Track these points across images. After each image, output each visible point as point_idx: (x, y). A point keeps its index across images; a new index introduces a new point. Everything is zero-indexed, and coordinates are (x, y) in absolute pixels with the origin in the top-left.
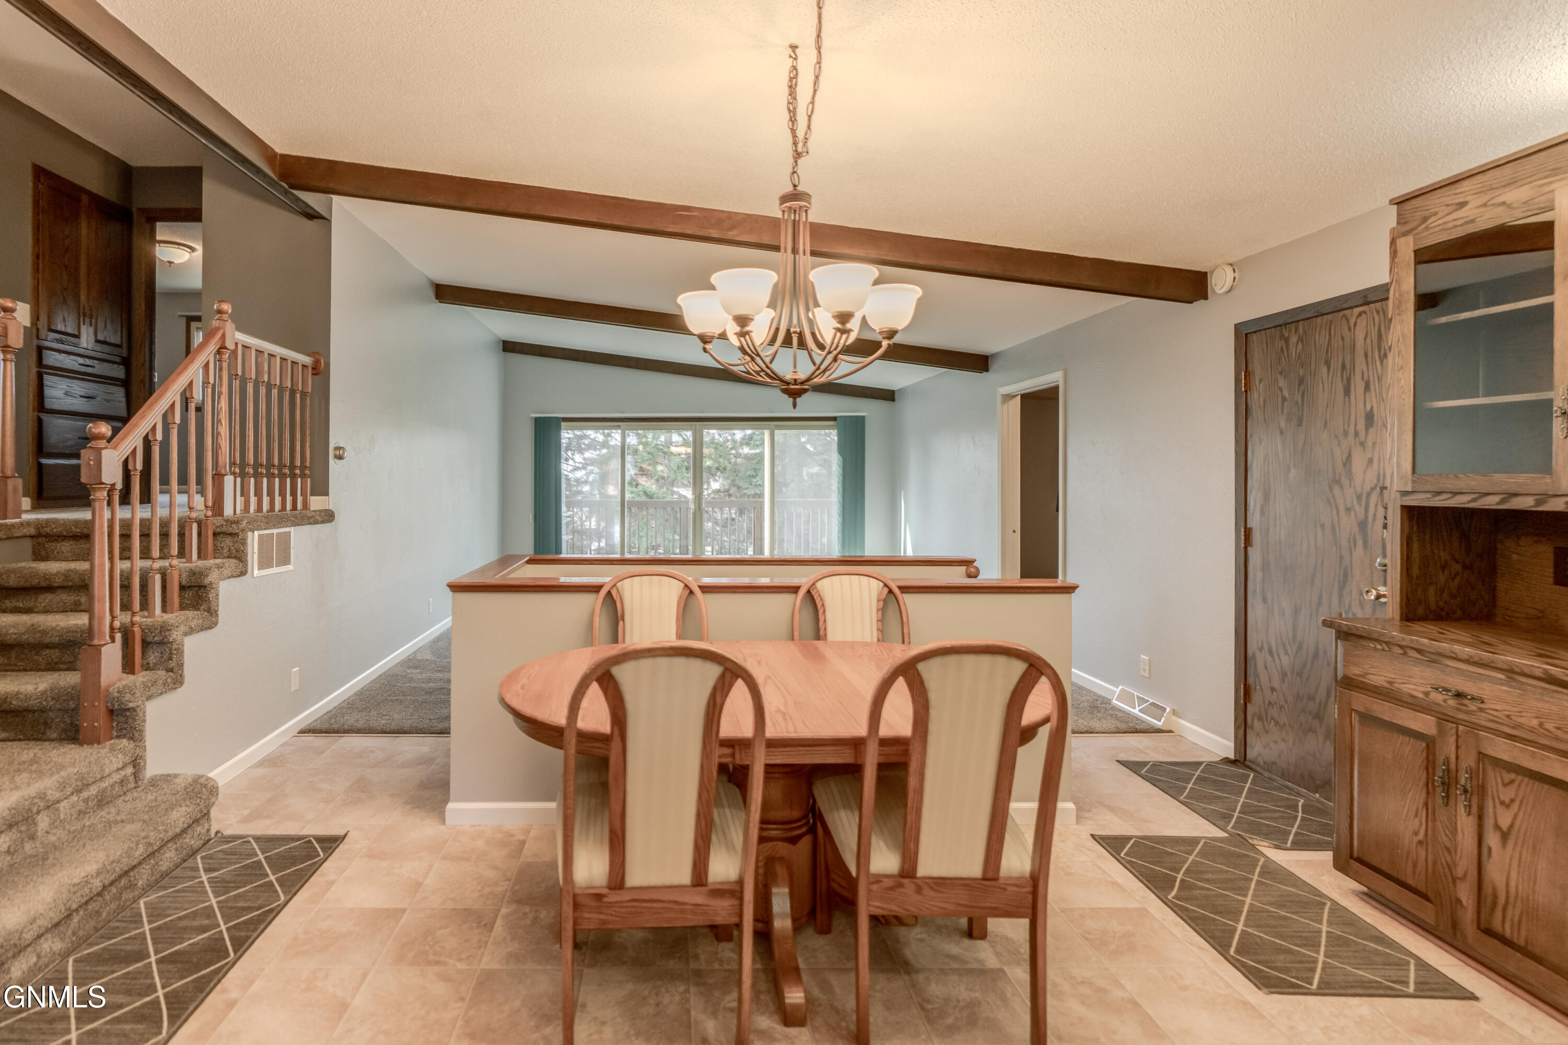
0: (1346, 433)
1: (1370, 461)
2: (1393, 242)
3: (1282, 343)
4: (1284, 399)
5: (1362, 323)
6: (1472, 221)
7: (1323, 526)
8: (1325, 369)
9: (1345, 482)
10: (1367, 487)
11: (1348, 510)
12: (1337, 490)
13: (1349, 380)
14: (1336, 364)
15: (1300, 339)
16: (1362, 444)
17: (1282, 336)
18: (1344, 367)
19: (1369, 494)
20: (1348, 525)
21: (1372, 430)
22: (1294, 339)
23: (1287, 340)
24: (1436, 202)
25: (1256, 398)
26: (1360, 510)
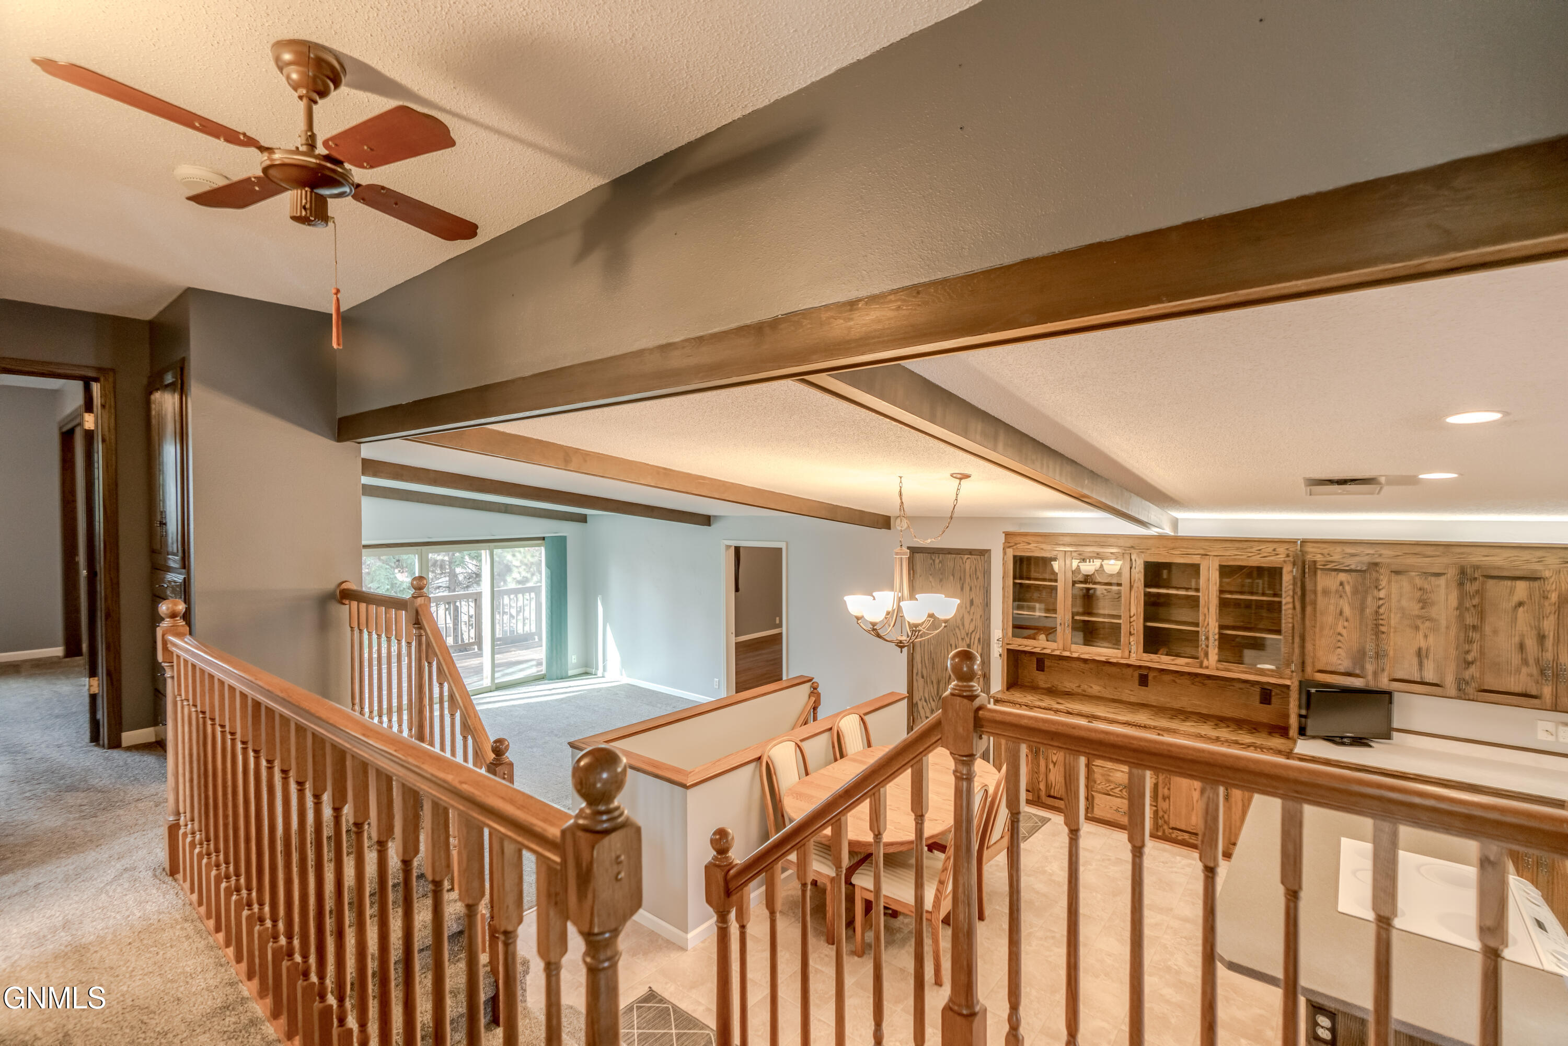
1: (972, 620)
2: (1005, 546)
3: (932, 561)
5: (968, 561)
6: (1031, 552)
7: (951, 645)
8: (952, 578)
9: (960, 626)
10: (970, 631)
11: (961, 638)
12: (957, 630)
13: (963, 584)
15: (941, 560)
17: (931, 558)
18: (960, 578)
19: (971, 633)
21: (973, 607)
22: (937, 561)
23: (934, 561)
24: (1018, 539)
25: (918, 583)
26: (966, 639)
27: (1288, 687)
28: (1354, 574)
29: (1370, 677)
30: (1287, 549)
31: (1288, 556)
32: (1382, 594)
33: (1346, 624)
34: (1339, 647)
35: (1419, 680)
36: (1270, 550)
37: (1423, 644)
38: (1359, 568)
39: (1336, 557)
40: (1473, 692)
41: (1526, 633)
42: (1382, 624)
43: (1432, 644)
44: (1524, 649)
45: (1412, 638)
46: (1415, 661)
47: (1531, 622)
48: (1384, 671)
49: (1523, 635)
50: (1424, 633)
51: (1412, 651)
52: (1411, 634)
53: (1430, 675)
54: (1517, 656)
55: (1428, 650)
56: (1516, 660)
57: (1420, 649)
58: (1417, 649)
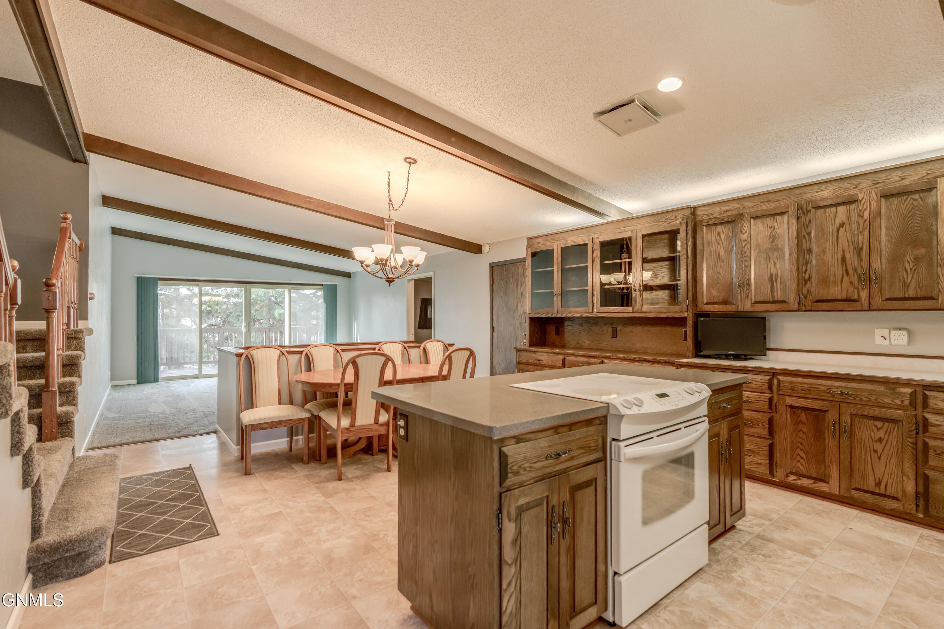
0: (517, 298)
1: (522, 306)
2: (527, 249)
3: (502, 270)
4: (502, 287)
5: (520, 267)
6: (541, 248)
7: (512, 325)
8: (512, 279)
9: (517, 312)
10: (522, 313)
11: (517, 319)
12: (515, 314)
13: (517, 283)
14: (514, 278)
15: (506, 270)
16: (520, 301)
18: (516, 279)
19: (522, 315)
20: (517, 323)
22: (505, 270)
23: (503, 270)
24: (535, 241)
25: (495, 286)
26: (520, 320)
27: (685, 319)
28: (726, 225)
29: (739, 303)
30: (683, 215)
31: (683, 219)
32: (745, 236)
33: (722, 264)
34: (718, 283)
35: (771, 300)
36: (673, 217)
37: (773, 271)
38: (729, 220)
39: (716, 215)
40: (810, 304)
41: (846, 248)
42: (746, 261)
43: (779, 270)
44: (846, 262)
45: (766, 267)
46: (769, 286)
47: (849, 238)
48: (748, 297)
49: (843, 251)
50: (774, 262)
51: (766, 277)
52: (766, 265)
53: (779, 295)
54: (840, 268)
55: (777, 275)
56: (839, 272)
57: (771, 275)
58: (769, 276)
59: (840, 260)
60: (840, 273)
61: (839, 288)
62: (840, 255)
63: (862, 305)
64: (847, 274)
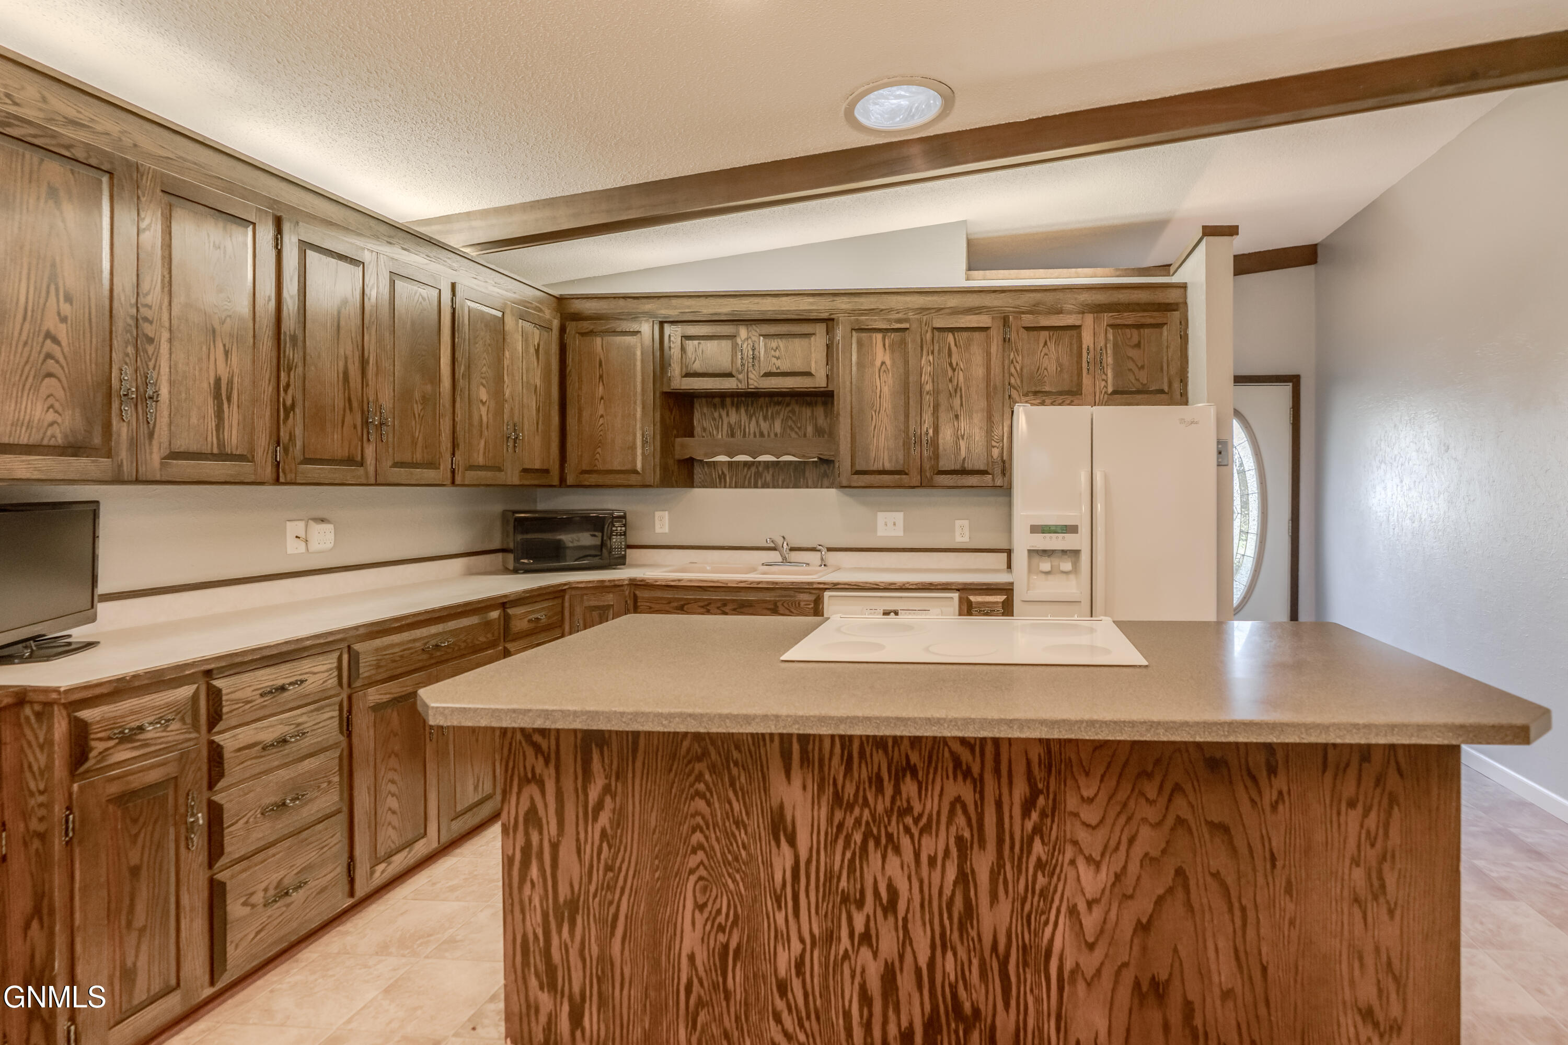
29: (123, 454)
33: (64, 307)
34: (51, 375)
35: (215, 451)
37: (222, 370)
40: (293, 467)
41: (349, 353)
42: (146, 319)
43: (236, 371)
44: (348, 382)
45: (204, 357)
46: (211, 411)
47: (353, 335)
48: (151, 435)
49: (346, 358)
50: (224, 346)
51: (205, 385)
52: (204, 348)
53: (234, 438)
54: (341, 395)
55: (230, 383)
56: (340, 403)
57: (218, 381)
58: (212, 382)
59: (341, 376)
60: (341, 405)
61: (340, 437)
62: (341, 364)
63: (367, 473)
64: (351, 409)
